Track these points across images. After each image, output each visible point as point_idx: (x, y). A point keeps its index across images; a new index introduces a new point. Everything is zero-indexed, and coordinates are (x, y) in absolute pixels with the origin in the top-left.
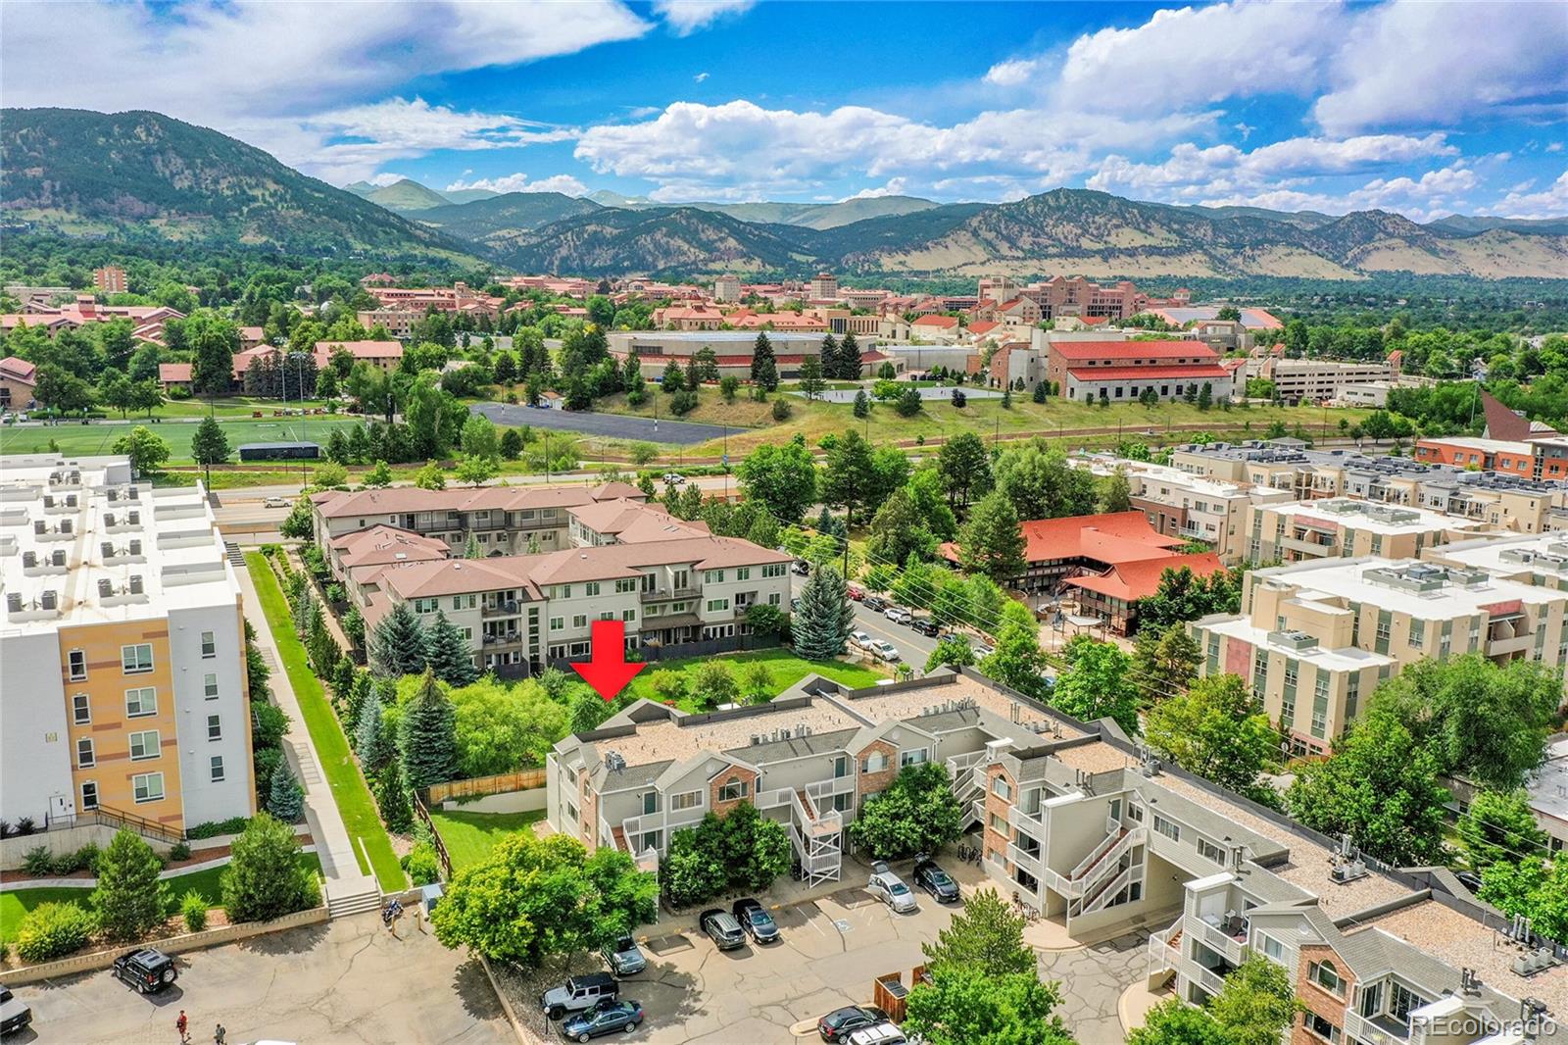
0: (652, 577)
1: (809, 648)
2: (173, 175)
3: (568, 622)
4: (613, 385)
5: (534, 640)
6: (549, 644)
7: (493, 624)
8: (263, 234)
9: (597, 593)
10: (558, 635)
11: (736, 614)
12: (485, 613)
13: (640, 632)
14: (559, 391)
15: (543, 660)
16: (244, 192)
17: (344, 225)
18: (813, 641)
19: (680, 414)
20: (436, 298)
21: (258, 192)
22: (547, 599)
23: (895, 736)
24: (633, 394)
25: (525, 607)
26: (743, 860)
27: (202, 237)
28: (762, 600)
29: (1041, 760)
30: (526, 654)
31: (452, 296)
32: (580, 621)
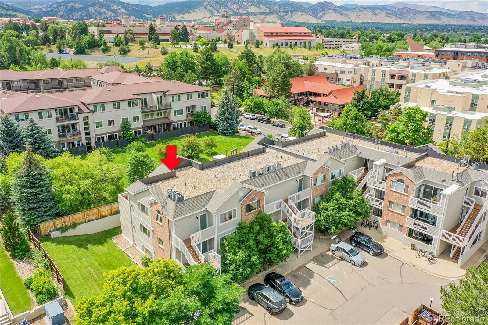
0: (145, 99)
1: (225, 130)
3: (105, 124)
4: (93, 45)
5: (87, 134)
6: (96, 135)
7: (63, 127)
9: (119, 107)
10: (99, 131)
11: (187, 117)
12: (58, 120)
13: (143, 127)
14: (71, 47)
15: (93, 144)
18: (227, 126)
19: (123, 54)
22: (92, 112)
23: (329, 164)
24: (103, 47)
25: (81, 116)
26: (269, 249)
28: (198, 109)
30: (84, 141)
32: (111, 123)
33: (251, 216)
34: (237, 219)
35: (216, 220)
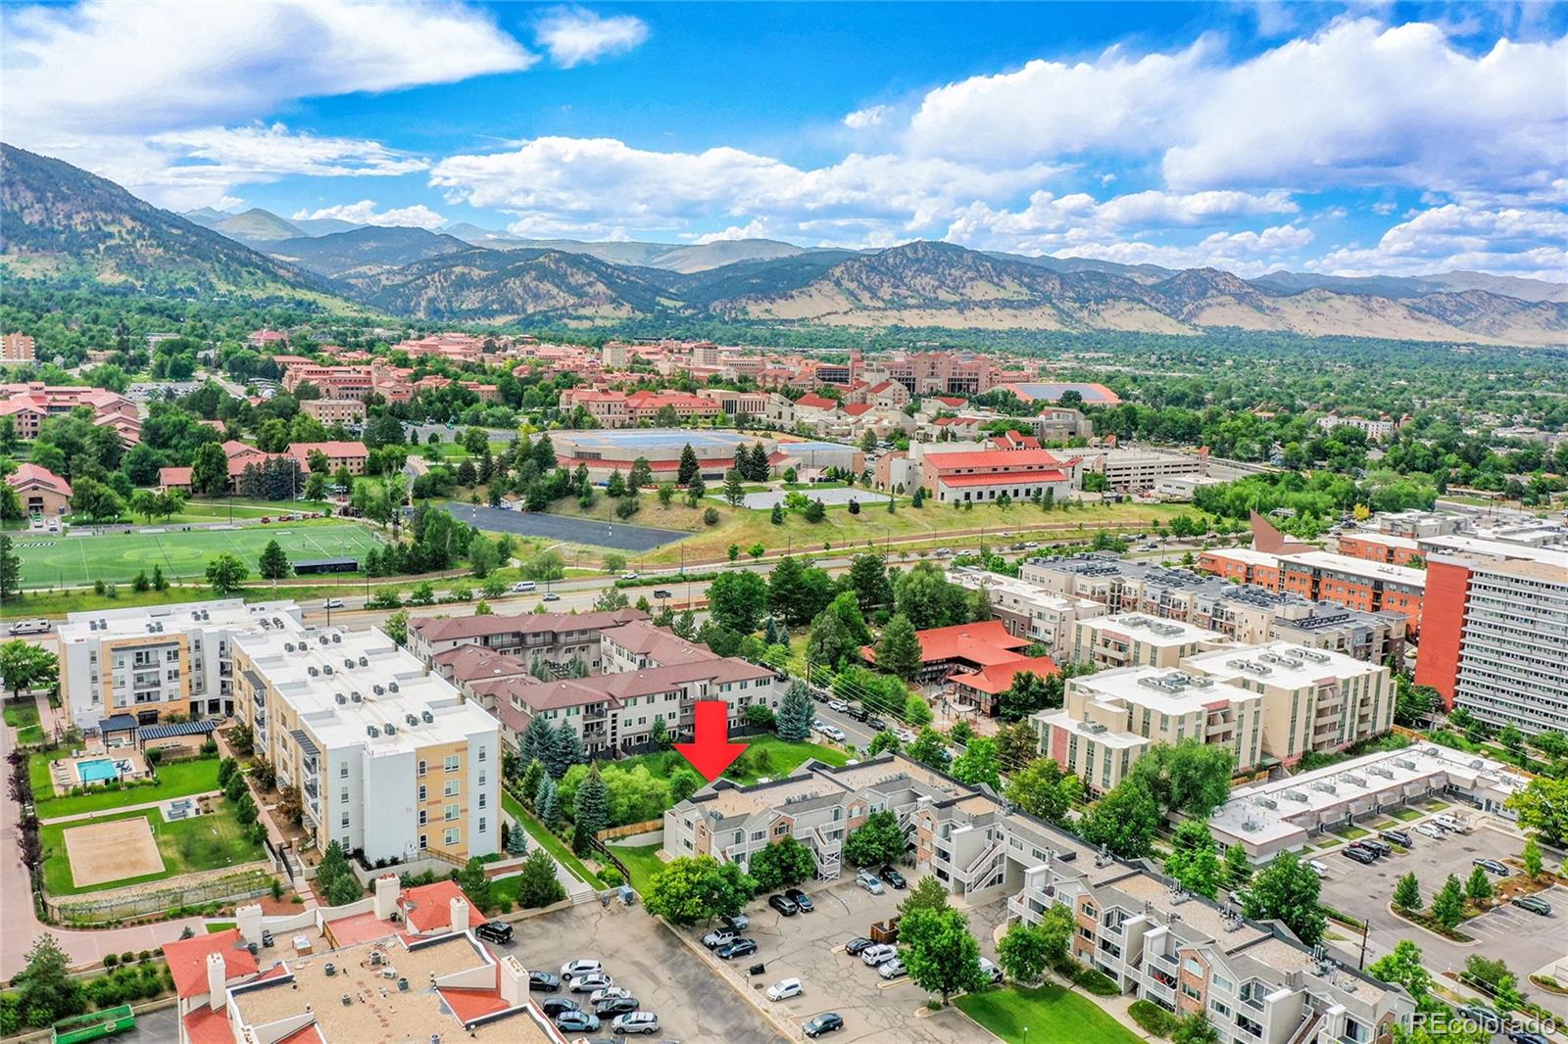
0: (686, 689)
1: (789, 734)
2: (22, 209)
3: (635, 722)
4: (562, 490)
5: (614, 734)
6: (623, 736)
7: (589, 726)
8: (121, 272)
9: (653, 701)
10: (629, 730)
11: (739, 712)
12: (585, 718)
13: (679, 726)
14: (518, 493)
15: (619, 747)
16: (99, 229)
17: (208, 265)
18: (791, 729)
19: (625, 518)
20: (353, 375)
21: (113, 229)
22: (622, 707)
24: (583, 499)
25: (610, 713)
26: (789, 868)
27: (56, 275)
28: (755, 702)
29: (948, 809)
30: (609, 744)
31: (369, 373)
32: (641, 721)
33: (780, 838)
34: (766, 840)
35: (748, 837)
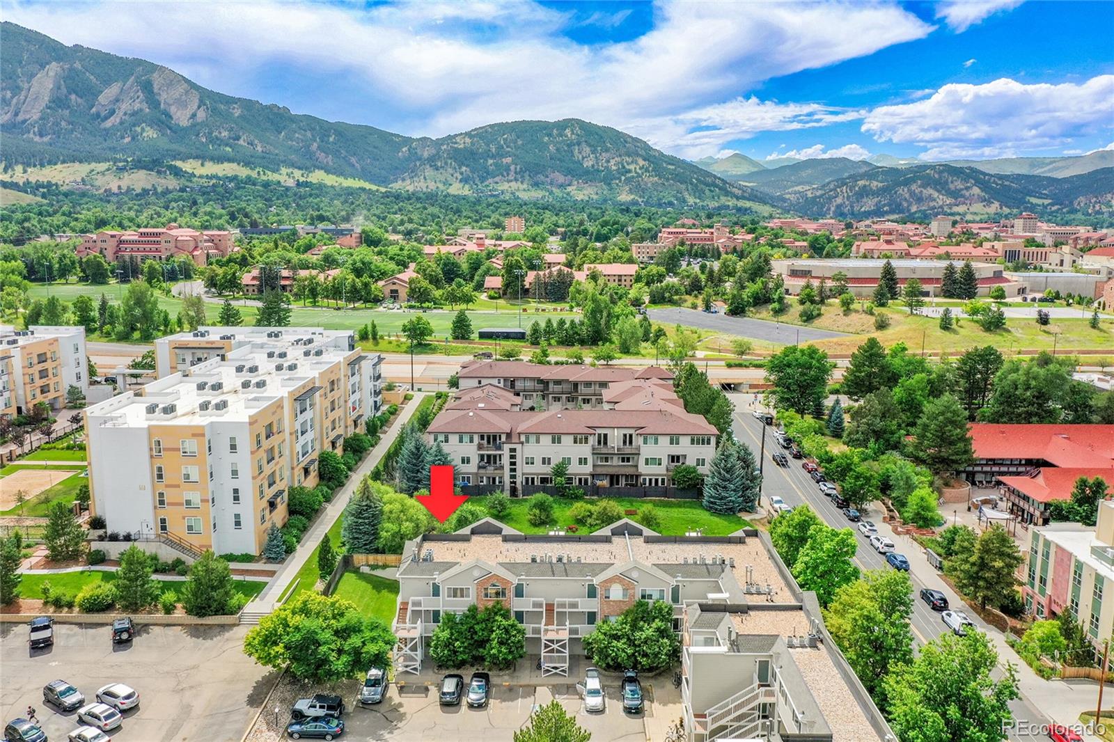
0: (606, 436)
2: (583, 158)
3: (538, 461)
4: (763, 298)
5: (513, 470)
6: (523, 474)
8: (632, 193)
9: (559, 442)
10: (529, 469)
11: (667, 470)
12: (480, 447)
14: (725, 301)
15: (518, 485)
16: (624, 167)
17: (683, 186)
20: (703, 235)
21: (632, 167)
22: (522, 443)
23: (635, 575)
24: (776, 305)
25: (507, 447)
28: (690, 462)
29: (721, 614)
30: (507, 480)
31: (712, 233)
32: (546, 461)
33: (491, 604)
34: (471, 599)
35: (441, 591)
